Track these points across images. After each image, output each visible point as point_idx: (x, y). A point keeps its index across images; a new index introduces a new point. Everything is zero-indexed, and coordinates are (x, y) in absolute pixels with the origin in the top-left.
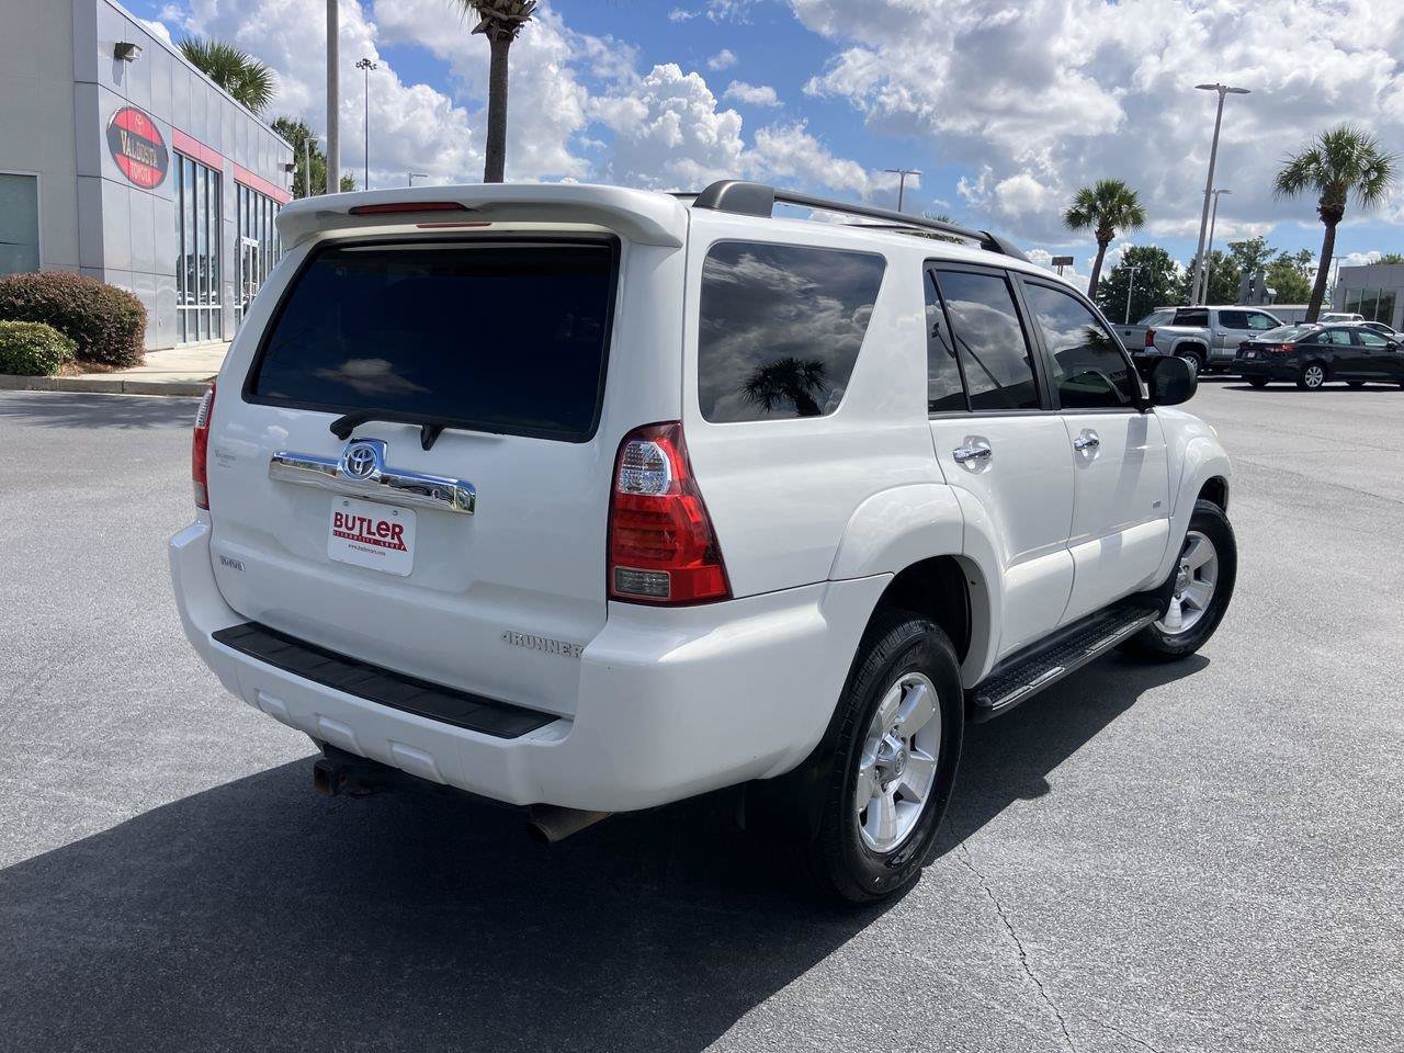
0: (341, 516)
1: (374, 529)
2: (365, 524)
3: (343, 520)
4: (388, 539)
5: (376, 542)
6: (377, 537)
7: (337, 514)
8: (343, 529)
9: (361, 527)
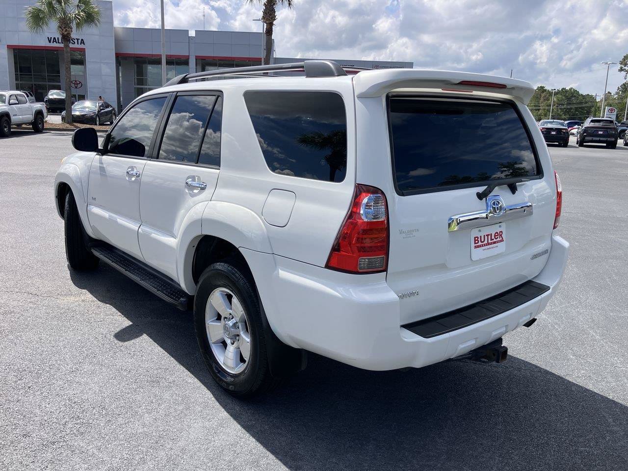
0: (478, 238)
1: (493, 237)
2: (489, 237)
3: (479, 239)
4: (498, 239)
5: (495, 243)
6: (495, 240)
7: (475, 238)
8: (480, 243)
9: (488, 238)
